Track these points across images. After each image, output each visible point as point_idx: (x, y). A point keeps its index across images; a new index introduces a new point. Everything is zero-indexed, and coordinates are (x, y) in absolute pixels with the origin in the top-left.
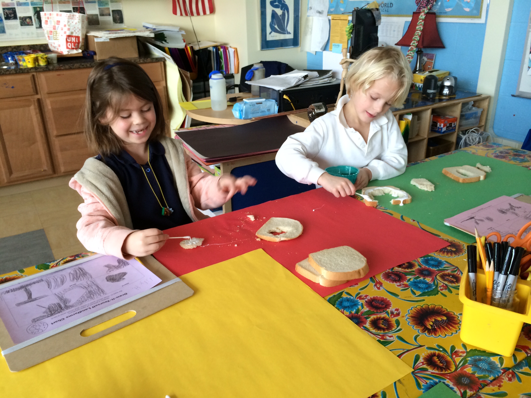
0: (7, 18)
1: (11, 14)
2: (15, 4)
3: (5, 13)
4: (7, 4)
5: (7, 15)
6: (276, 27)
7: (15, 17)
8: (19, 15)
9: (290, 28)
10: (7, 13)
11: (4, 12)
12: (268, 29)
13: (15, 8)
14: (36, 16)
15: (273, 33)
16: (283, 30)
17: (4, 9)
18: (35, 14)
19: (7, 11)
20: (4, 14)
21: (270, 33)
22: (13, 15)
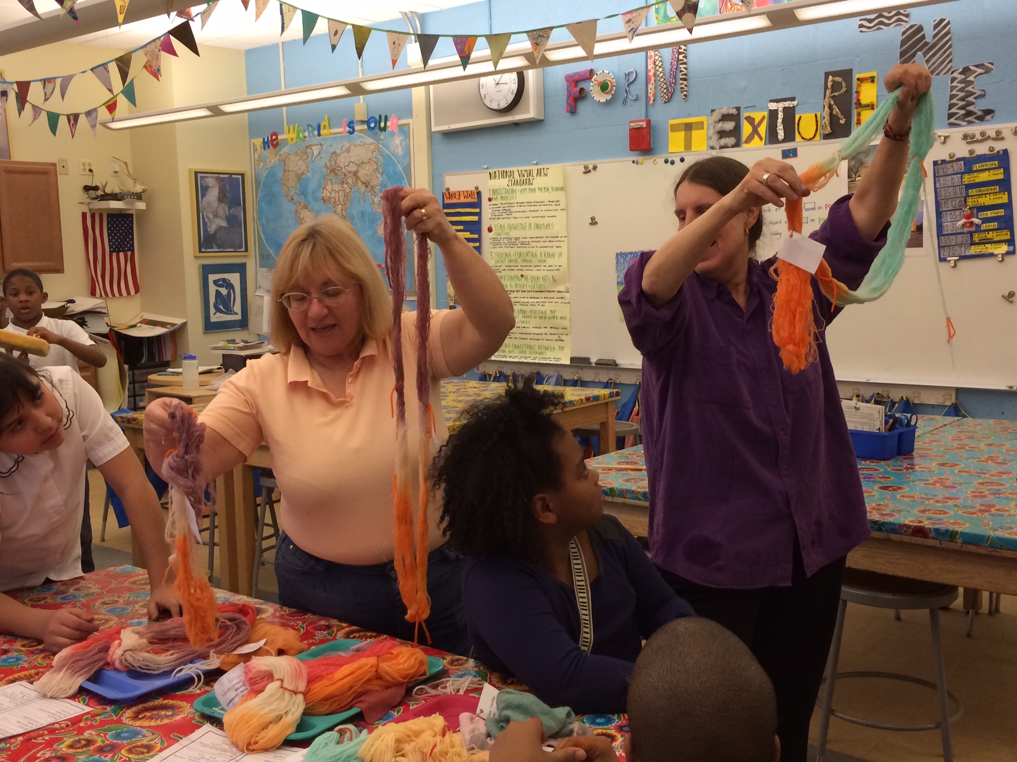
6: (221, 307)
9: (237, 308)
12: (212, 310)
15: (218, 314)
16: (229, 311)
21: (214, 314)
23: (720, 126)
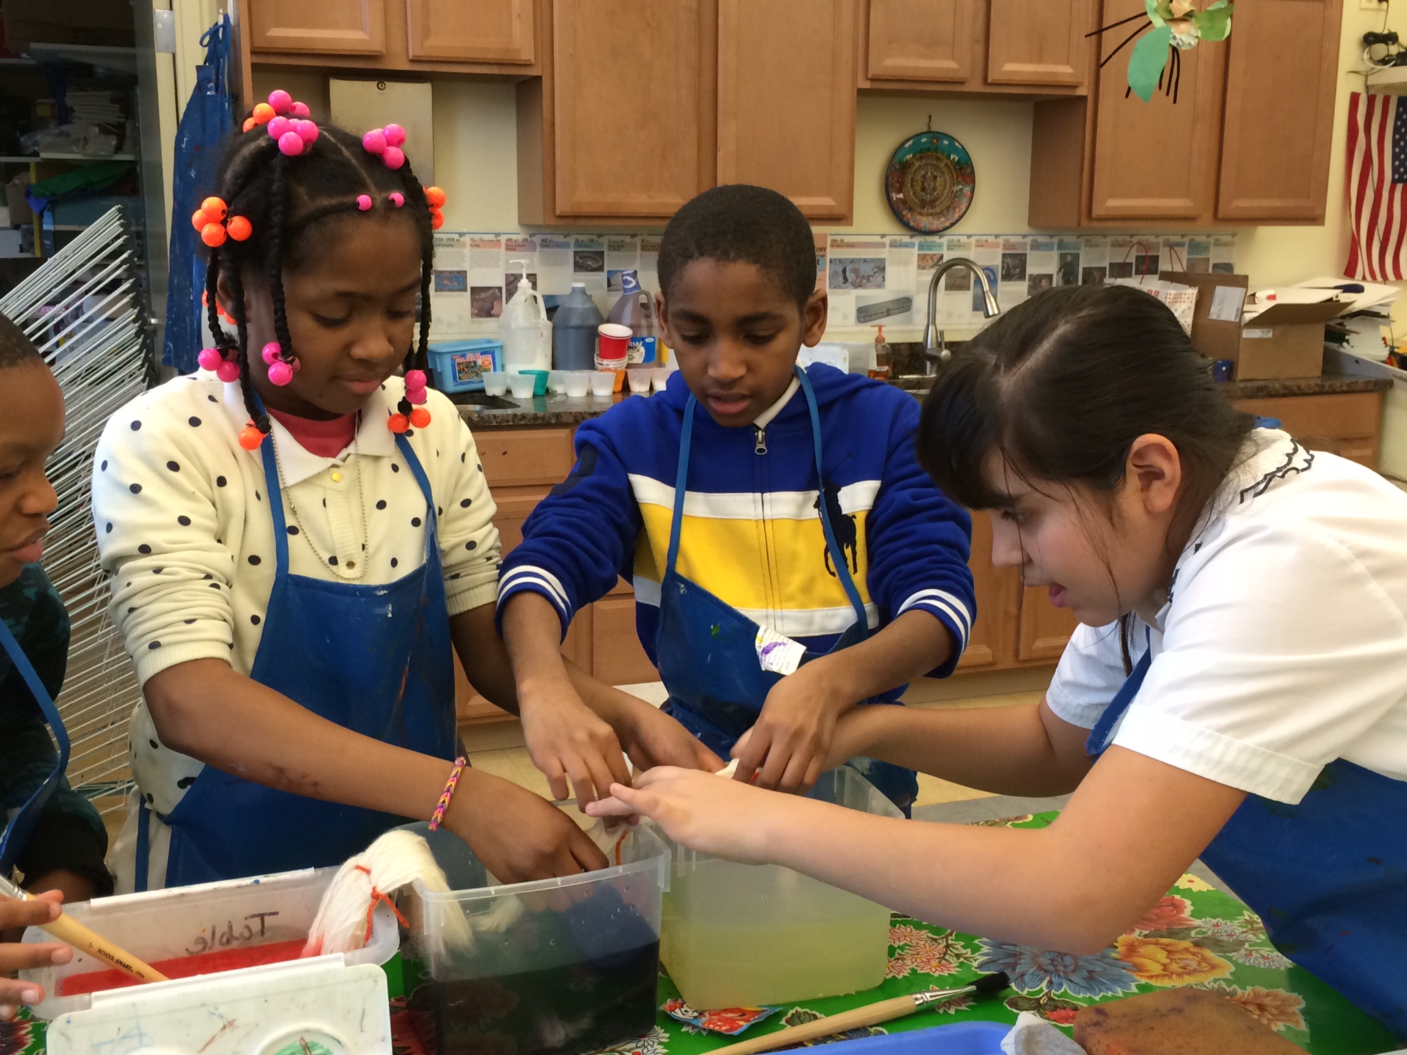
0: (1007, 276)
1: (1015, 268)
2: (1029, 247)
3: (1005, 266)
4: (1013, 246)
5: (1009, 269)
7: (1022, 276)
8: (1031, 270)
10: (1008, 265)
11: (1003, 262)
13: (1026, 254)
14: (1061, 274)
17: (1004, 256)
18: (1060, 270)
19: (1009, 260)
20: (1003, 268)
22: (1018, 270)
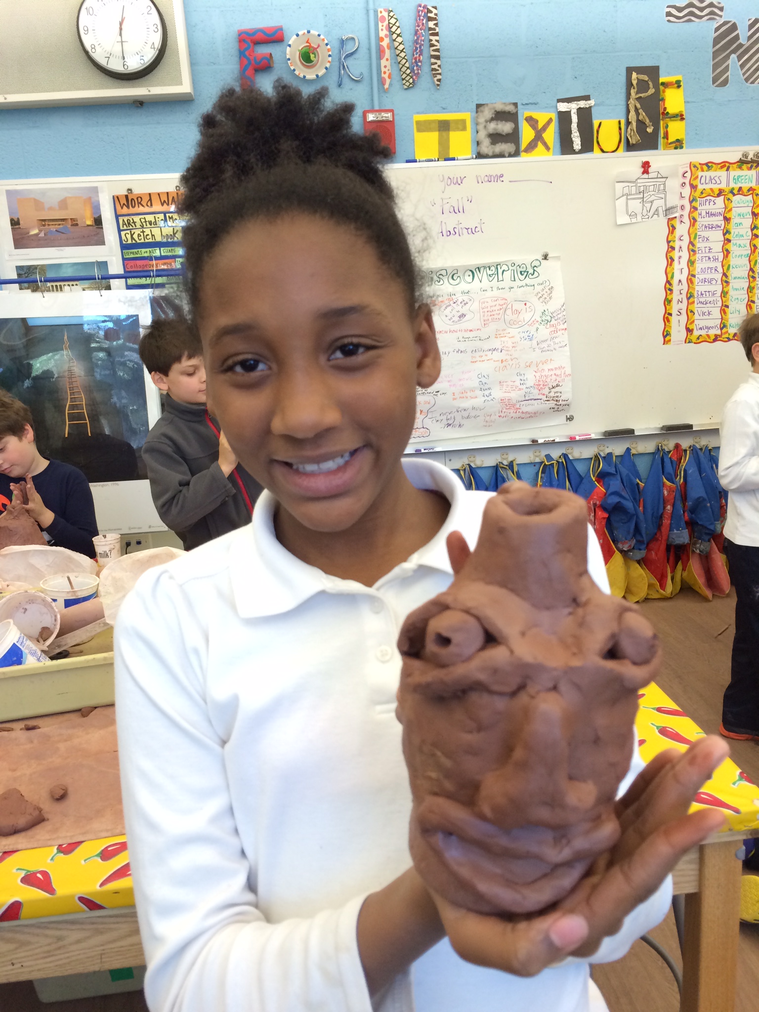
23: (492, 126)
